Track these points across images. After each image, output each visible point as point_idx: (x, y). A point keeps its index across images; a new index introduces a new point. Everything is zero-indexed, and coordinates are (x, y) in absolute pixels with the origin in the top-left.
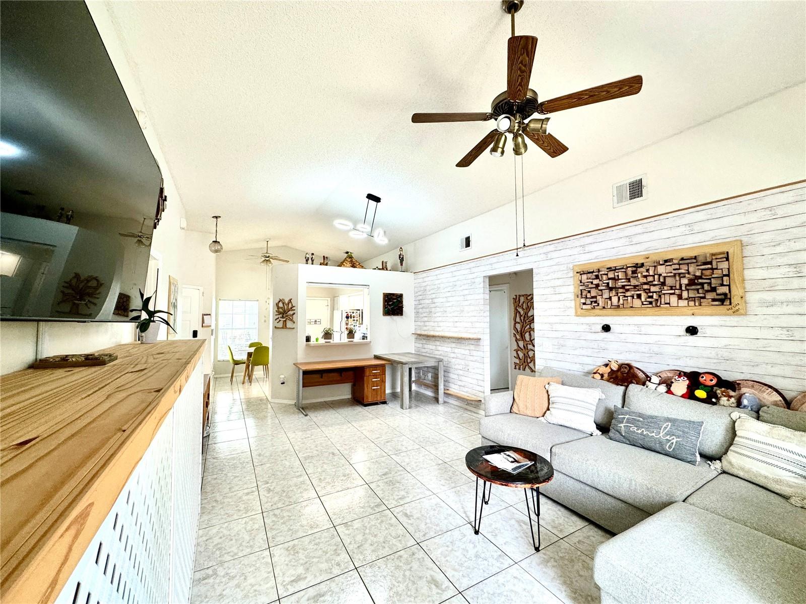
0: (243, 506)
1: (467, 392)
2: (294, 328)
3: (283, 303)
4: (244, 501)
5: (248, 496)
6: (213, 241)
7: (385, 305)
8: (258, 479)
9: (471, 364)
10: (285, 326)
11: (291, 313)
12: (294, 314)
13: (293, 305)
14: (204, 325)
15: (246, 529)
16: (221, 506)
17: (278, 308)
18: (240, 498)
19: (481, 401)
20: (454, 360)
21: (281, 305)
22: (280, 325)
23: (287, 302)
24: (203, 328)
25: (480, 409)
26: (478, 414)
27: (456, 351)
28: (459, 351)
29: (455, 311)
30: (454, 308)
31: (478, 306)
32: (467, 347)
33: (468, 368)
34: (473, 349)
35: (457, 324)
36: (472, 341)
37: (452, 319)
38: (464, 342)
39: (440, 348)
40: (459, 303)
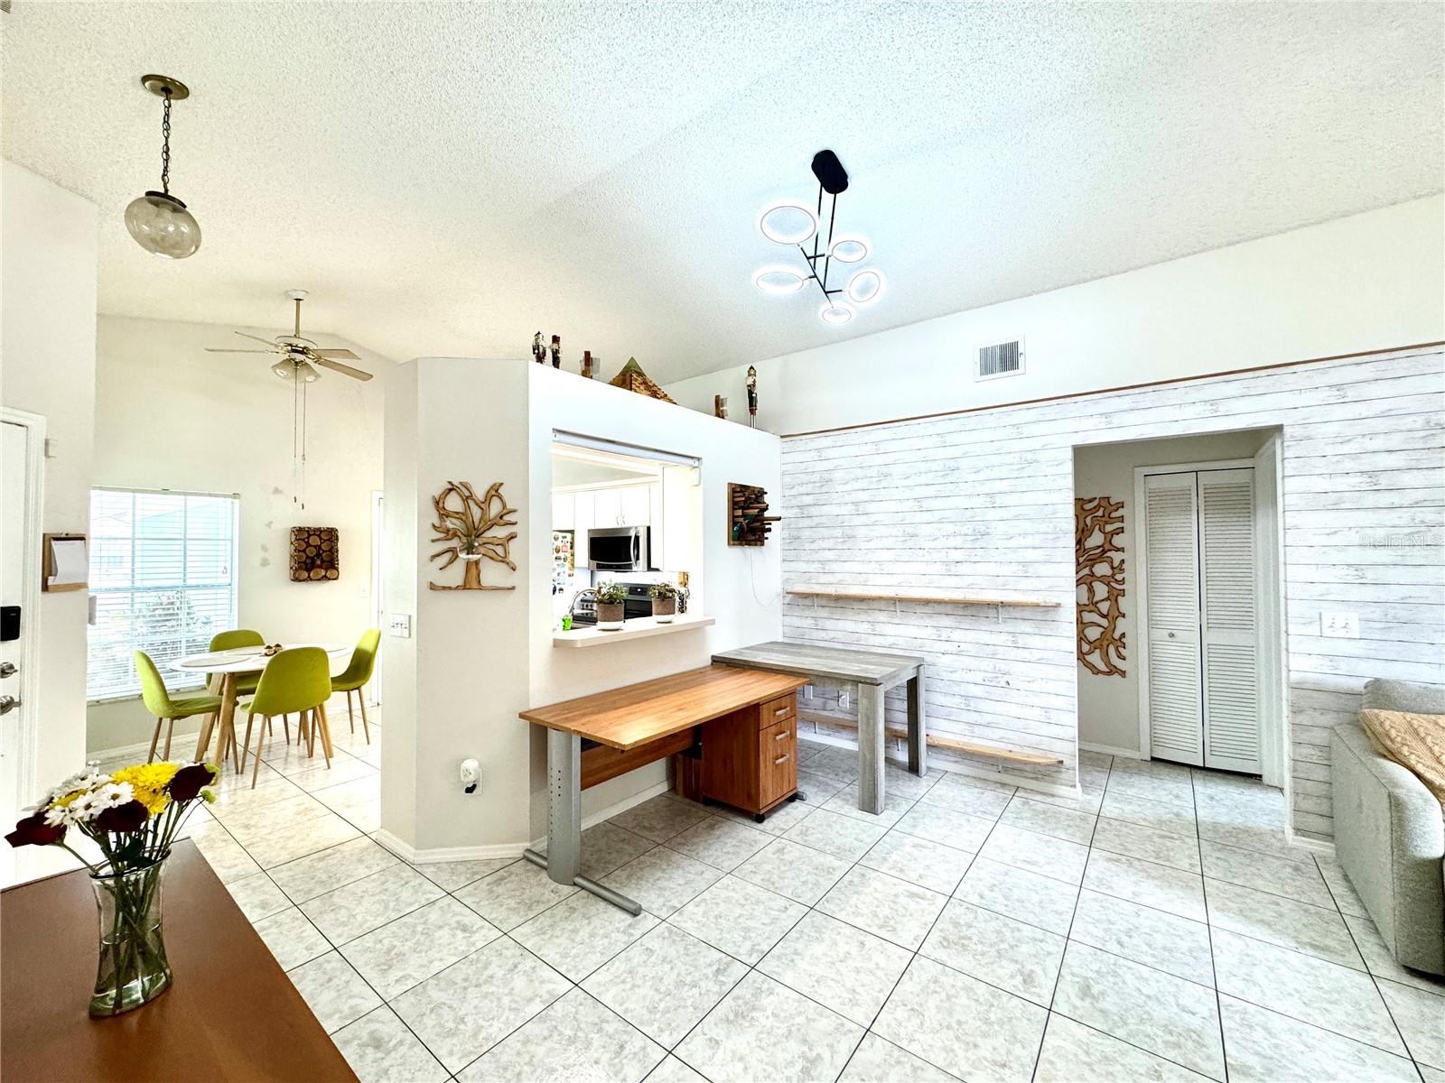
1: (1000, 740)
2: (513, 588)
3: (466, 499)
6: (149, 194)
7: (734, 517)
9: (1017, 668)
10: (472, 581)
11: (500, 532)
12: (512, 537)
13: (509, 506)
14: (51, 581)
17: (444, 514)
19: (1061, 762)
20: (946, 660)
21: (454, 503)
22: (456, 574)
23: (480, 493)
24: (48, 596)
25: (1054, 783)
26: (1048, 794)
27: (957, 635)
28: (971, 635)
29: (955, 534)
30: (950, 528)
31: (1051, 522)
32: (1002, 627)
33: (1007, 678)
34: (1029, 630)
35: (962, 569)
36: (1023, 610)
37: (942, 556)
38: (992, 613)
39: (889, 629)
40: (969, 513)
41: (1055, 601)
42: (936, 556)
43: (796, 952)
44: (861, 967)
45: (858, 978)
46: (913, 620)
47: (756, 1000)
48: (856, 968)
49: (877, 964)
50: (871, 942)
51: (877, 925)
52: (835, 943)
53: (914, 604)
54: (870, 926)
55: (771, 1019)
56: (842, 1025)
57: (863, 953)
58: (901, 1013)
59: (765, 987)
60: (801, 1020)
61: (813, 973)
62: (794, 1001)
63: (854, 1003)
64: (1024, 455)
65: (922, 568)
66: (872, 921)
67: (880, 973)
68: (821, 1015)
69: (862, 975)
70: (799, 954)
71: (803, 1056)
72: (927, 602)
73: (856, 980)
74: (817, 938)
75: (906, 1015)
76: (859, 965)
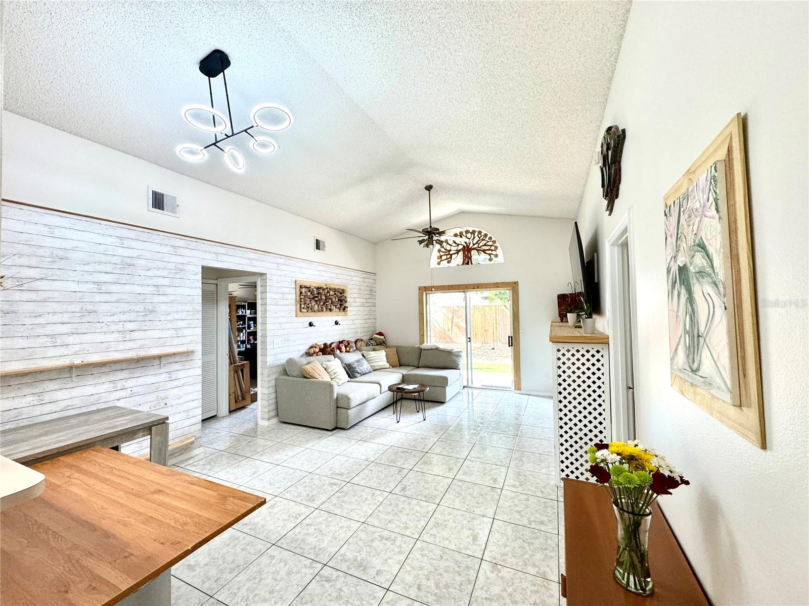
0: (521, 477)
4: (519, 481)
5: (514, 483)
8: (498, 497)
9: (171, 393)
15: (523, 463)
16: (538, 485)
18: (521, 485)
19: (195, 436)
25: (191, 450)
26: (192, 458)
27: (130, 383)
28: (141, 381)
29: (130, 311)
30: (125, 307)
31: (191, 305)
32: (162, 370)
33: (165, 401)
34: (179, 368)
35: (135, 335)
36: (175, 357)
37: (120, 327)
38: (157, 362)
39: (60, 395)
40: (141, 297)
41: (191, 349)
42: (114, 327)
46: (91, 380)
53: (91, 367)
64: (178, 265)
65: (101, 338)
72: (103, 364)
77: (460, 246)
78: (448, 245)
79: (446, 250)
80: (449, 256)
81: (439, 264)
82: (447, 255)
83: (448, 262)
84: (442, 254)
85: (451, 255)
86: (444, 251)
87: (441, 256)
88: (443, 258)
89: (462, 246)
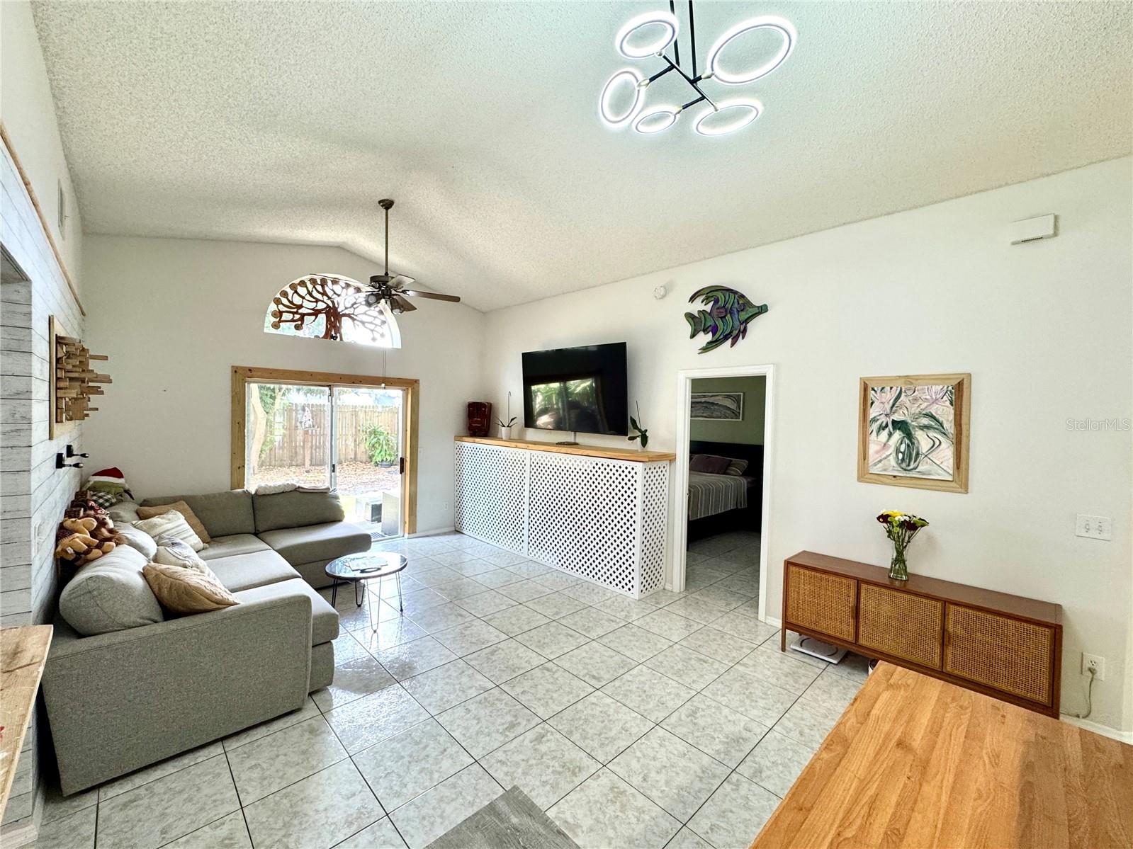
43: (701, 779)
44: (651, 760)
45: (655, 753)
47: (727, 748)
48: (655, 760)
49: (638, 761)
50: (636, 780)
51: (626, 796)
52: (667, 783)
54: (634, 796)
55: (716, 736)
56: (672, 728)
57: (646, 772)
58: (634, 730)
59: (722, 756)
60: (696, 734)
61: (688, 761)
62: (701, 745)
63: (663, 739)
66: (629, 801)
67: (639, 754)
68: (684, 735)
69: (652, 755)
70: (698, 776)
71: (696, 718)
73: (657, 752)
74: (682, 789)
75: (633, 729)
76: (652, 763)
77: (320, 303)
78: (295, 295)
79: (291, 302)
80: (297, 317)
81: (276, 326)
82: (294, 313)
83: (297, 327)
84: (282, 308)
85: (303, 315)
86: (287, 303)
87: (281, 313)
88: (286, 316)
89: (325, 306)
